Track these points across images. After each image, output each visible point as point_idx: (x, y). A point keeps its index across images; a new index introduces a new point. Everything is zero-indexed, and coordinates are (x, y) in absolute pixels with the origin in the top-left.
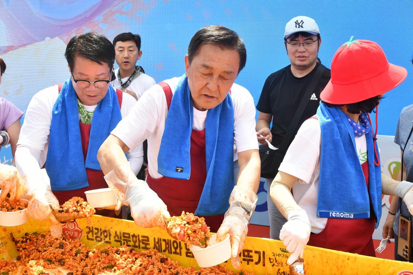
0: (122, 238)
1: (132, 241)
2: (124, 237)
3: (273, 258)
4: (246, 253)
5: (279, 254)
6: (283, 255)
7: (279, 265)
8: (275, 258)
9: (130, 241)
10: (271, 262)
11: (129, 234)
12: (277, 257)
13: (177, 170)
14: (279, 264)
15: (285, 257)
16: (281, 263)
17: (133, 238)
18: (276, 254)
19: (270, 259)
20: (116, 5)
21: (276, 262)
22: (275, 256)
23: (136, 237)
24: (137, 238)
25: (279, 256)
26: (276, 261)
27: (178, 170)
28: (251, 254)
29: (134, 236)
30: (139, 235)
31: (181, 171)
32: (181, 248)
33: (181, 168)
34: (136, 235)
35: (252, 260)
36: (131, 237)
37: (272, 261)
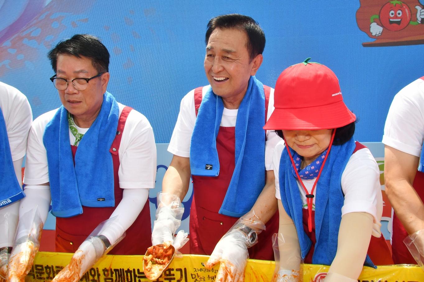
0: (35, 271)
1: (45, 273)
2: (37, 269)
3: (195, 273)
4: (167, 272)
5: (201, 269)
6: (205, 270)
7: (202, 280)
8: (197, 274)
9: (43, 273)
10: (193, 278)
11: (42, 266)
12: (199, 273)
13: (206, 168)
14: (201, 278)
15: (207, 271)
16: (203, 278)
17: (46, 270)
18: (198, 269)
19: (192, 275)
20: (25, 31)
21: (198, 278)
22: (197, 271)
23: (49, 268)
24: (51, 269)
25: (200, 271)
26: (198, 276)
27: (208, 167)
28: (172, 272)
29: (47, 267)
30: (52, 266)
31: (211, 169)
32: (99, 275)
33: (211, 165)
34: (49, 266)
35: (174, 279)
36: (45, 269)
37: (194, 276)
